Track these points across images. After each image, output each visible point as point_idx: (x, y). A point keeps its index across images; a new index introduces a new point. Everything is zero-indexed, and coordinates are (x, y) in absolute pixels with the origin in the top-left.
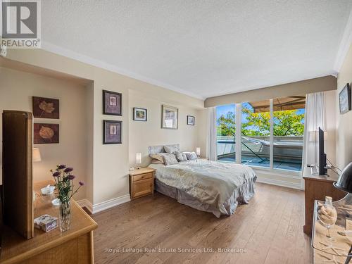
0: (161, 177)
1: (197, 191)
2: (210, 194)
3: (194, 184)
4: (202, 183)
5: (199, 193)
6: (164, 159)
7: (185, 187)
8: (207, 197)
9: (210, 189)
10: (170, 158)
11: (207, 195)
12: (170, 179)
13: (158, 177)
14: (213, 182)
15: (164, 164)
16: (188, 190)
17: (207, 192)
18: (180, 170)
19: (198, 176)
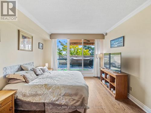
0: (24, 96)
1: (65, 99)
2: (76, 98)
3: (62, 94)
4: (69, 91)
5: (67, 100)
6: (24, 77)
7: (54, 99)
8: (75, 101)
9: (76, 95)
10: (30, 75)
11: (74, 100)
12: (36, 95)
13: (20, 97)
14: (77, 89)
15: (26, 82)
16: (57, 100)
17: (73, 97)
18: (46, 85)
19: (65, 87)
